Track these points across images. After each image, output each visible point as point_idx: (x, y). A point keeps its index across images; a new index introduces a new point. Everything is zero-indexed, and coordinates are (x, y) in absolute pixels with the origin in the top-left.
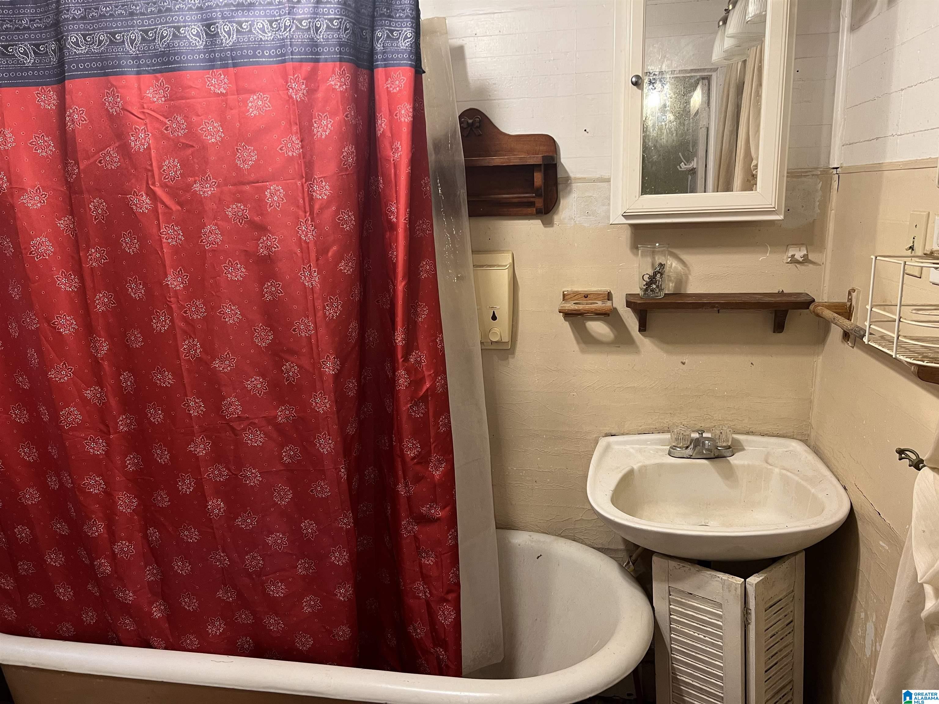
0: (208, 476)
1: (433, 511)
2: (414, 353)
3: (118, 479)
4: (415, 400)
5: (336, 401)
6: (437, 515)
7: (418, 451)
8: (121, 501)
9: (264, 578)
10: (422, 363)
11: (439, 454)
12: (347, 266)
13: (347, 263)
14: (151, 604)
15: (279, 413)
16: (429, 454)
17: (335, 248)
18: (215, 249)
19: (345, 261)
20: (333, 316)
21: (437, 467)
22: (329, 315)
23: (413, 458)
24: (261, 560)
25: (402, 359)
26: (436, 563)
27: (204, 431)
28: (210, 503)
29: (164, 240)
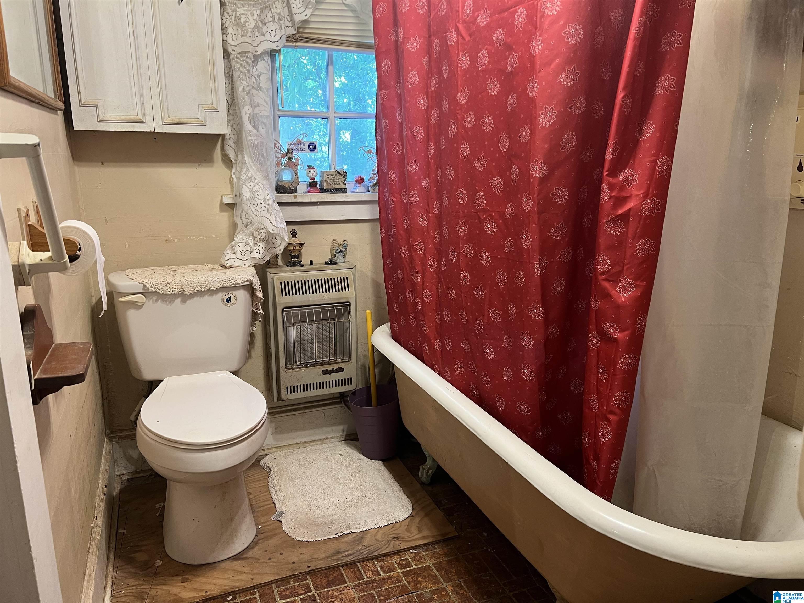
0: (463, 251)
1: (612, 331)
2: (626, 171)
3: (430, 246)
4: (612, 216)
5: (539, 203)
6: (615, 335)
7: (608, 268)
8: (429, 262)
9: (484, 341)
10: (634, 182)
11: (630, 277)
12: (567, 78)
13: (567, 76)
14: (436, 338)
15: (507, 210)
16: (620, 273)
17: (557, 61)
18: (484, 69)
19: (566, 74)
20: (546, 125)
21: (625, 289)
22: (542, 123)
23: (603, 273)
24: (483, 326)
25: (607, 173)
26: (607, 381)
27: (464, 217)
28: (462, 273)
29: (460, 65)
